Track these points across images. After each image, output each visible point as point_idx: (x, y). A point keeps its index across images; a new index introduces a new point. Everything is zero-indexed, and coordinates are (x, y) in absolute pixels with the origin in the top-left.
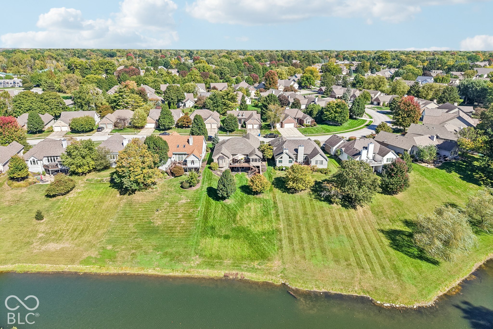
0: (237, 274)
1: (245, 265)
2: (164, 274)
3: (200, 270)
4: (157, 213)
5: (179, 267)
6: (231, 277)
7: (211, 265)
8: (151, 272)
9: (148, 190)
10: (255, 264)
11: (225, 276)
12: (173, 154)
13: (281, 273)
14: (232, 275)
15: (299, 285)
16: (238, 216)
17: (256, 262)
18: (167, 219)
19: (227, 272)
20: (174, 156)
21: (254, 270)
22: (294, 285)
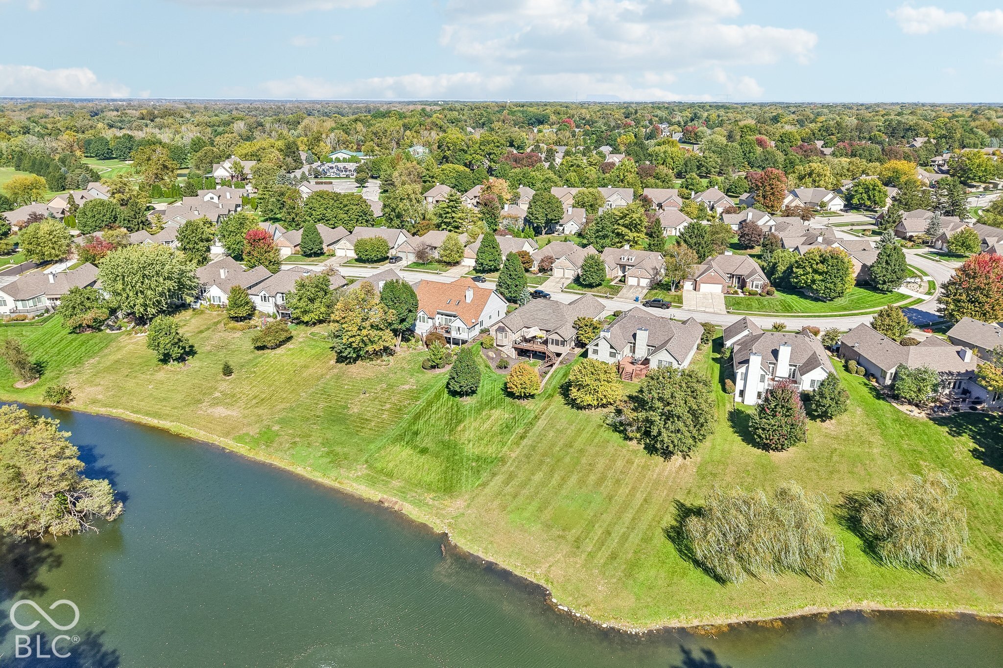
0: (396, 503)
1: (414, 494)
2: (312, 477)
3: (354, 484)
4: (362, 396)
5: (333, 474)
6: (386, 505)
7: (372, 481)
8: (299, 470)
9: (374, 362)
10: (429, 497)
11: (380, 501)
12: (438, 313)
13: (452, 518)
14: (390, 502)
15: (463, 541)
16: (462, 425)
17: (432, 495)
18: (368, 407)
19: (385, 496)
20: (440, 316)
21: (419, 503)
22: (455, 539)
